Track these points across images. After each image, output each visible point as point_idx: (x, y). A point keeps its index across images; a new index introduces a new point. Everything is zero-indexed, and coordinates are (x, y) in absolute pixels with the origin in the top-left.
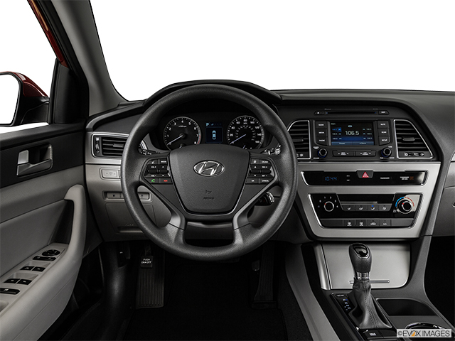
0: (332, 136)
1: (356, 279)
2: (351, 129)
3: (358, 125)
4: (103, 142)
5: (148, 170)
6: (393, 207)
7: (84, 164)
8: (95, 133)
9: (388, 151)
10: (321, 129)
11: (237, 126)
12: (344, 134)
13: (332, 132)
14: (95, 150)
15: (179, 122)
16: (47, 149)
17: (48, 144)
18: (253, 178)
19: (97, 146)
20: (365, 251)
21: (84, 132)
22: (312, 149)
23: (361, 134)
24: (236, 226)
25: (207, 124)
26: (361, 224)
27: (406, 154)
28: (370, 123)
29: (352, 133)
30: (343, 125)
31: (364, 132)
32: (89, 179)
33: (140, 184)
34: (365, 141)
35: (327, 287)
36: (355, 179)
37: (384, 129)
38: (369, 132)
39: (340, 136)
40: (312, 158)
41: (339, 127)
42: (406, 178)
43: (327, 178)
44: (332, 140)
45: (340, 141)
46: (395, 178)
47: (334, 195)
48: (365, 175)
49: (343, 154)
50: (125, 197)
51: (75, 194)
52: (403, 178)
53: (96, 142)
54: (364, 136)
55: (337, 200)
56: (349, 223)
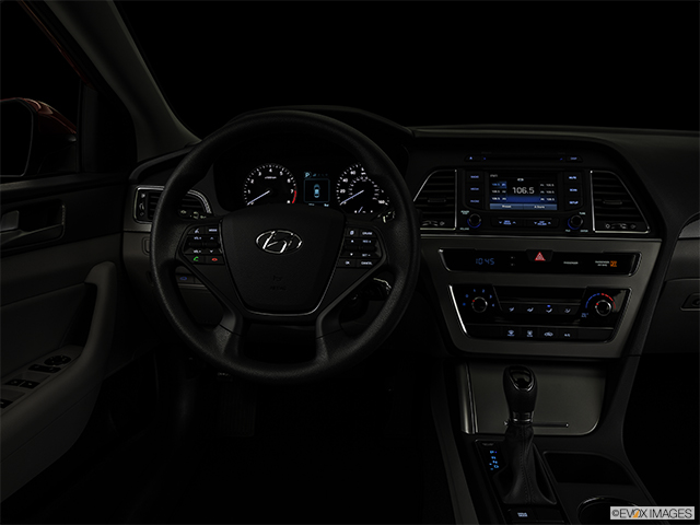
0: (491, 195)
1: (511, 422)
2: (521, 185)
3: (533, 178)
4: (150, 200)
5: (189, 243)
6: (582, 309)
7: (122, 232)
8: (140, 187)
9: (577, 221)
10: (475, 183)
11: (351, 178)
12: (510, 192)
13: (492, 188)
14: (139, 211)
15: (265, 171)
17: (59, 202)
18: (349, 258)
19: (142, 206)
20: (527, 380)
22: (460, 214)
23: (537, 190)
24: (320, 333)
25: (307, 175)
26: (530, 335)
27: (608, 226)
28: (553, 175)
29: (523, 190)
30: (509, 177)
31: (542, 188)
33: (178, 263)
34: (542, 203)
35: (470, 429)
36: (522, 262)
37: (573, 184)
38: (550, 189)
39: (504, 195)
40: (458, 228)
41: (503, 180)
42: (605, 263)
43: (480, 261)
44: (491, 201)
45: (504, 202)
46: (587, 263)
47: (489, 288)
48: (540, 258)
49: (507, 223)
51: (101, 276)
52: (600, 263)
53: (140, 200)
54: (542, 196)
55: (494, 296)
56: (511, 332)
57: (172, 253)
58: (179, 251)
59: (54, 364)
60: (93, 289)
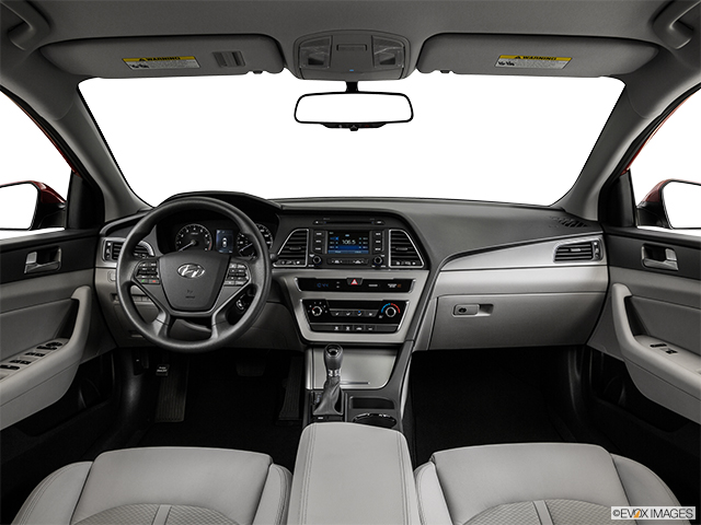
0: (329, 245)
1: (327, 377)
2: (348, 238)
3: (355, 235)
4: (114, 247)
5: (139, 272)
6: (379, 313)
7: (94, 268)
8: (107, 239)
9: (379, 260)
10: (319, 238)
12: (341, 243)
13: (329, 241)
14: (106, 254)
15: (191, 229)
16: (56, 252)
17: (57, 247)
18: (231, 280)
19: (108, 251)
20: (337, 351)
21: (99, 237)
22: (309, 256)
23: (357, 243)
24: (214, 322)
25: (218, 232)
26: (348, 328)
27: (398, 263)
28: (366, 233)
29: (349, 242)
30: (341, 234)
31: (360, 241)
32: (98, 281)
33: (132, 284)
34: (360, 249)
35: (312, 387)
36: (344, 286)
37: (378, 238)
38: (364, 241)
39: (337, 245)
40: (307, 265)
41: (337, 236)
42: (394, 286)
43: (319, 285)
44: (329, 249)
45: (337, 249)
46: (383, 286)
47: (324, 301)
48: (354, 282)
49: (337, 262)
50: (119, 300)
51: (81, 294)
52: (391, 286)
53: (107, 247)
54: (360, 245)
56: (337, 328)
57: (129, 278)
58: (134, 276)
59: (52, 346)
60: (76, 303)
